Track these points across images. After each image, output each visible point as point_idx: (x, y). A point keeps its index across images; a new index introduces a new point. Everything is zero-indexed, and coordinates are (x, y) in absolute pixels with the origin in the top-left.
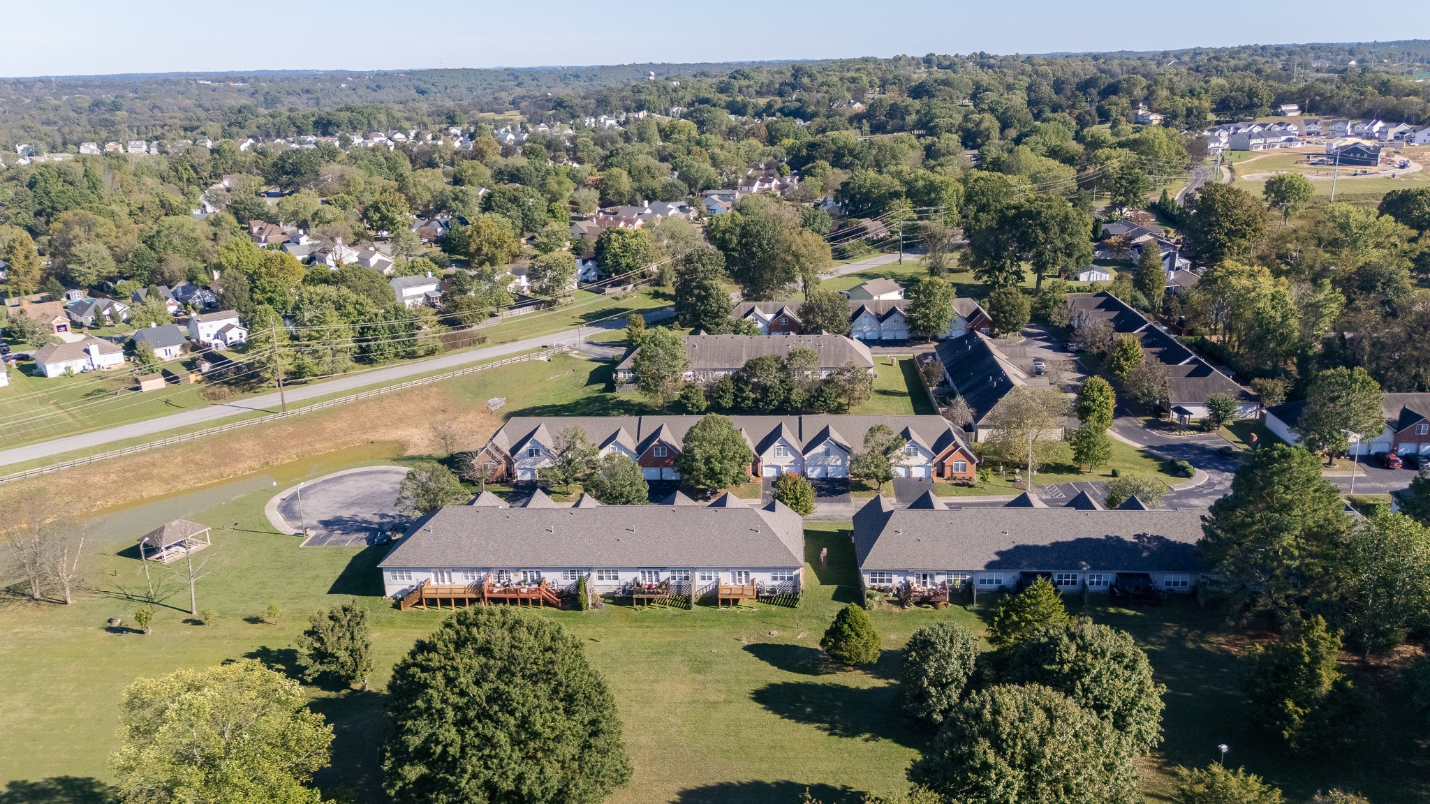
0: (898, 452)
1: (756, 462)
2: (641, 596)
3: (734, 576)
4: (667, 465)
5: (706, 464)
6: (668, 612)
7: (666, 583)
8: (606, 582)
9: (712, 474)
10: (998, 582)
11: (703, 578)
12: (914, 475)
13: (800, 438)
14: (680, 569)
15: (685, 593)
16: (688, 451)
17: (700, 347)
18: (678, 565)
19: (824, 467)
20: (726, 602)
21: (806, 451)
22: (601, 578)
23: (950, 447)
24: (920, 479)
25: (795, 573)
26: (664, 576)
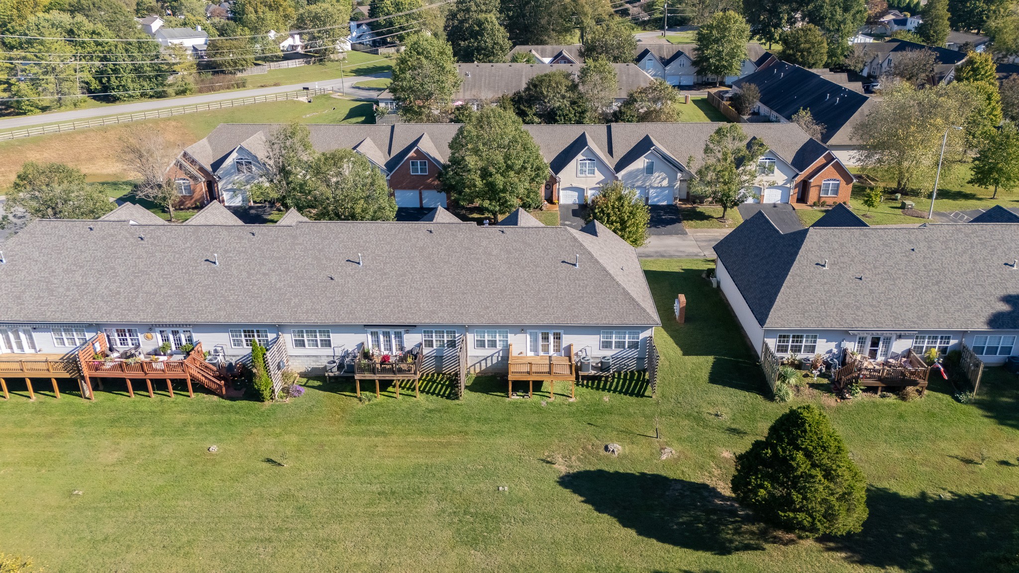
0: (752, 167)
1: (551, 183)
2: (368, 376)
3: (535, 341)
4: (429, 187)
5: (483, 177)
6: (418, 405)
7: (414, 355)
8: (309, 350)
9: (492, 191)
10: (1006, 350)
11: (481, 344)
12: (766, 201)
13: (610, 152)
14: (440, 329)
15: (448, 369)
16: (456, 162)
17: (474, 76)
18: (436, 320)
19: (644, 189)
20: (521, 386)
21: (620, 167)
22: (301, 344)
23: (821, 160)
24: (775, 206)
25: (642, 336)
26: (411, 340)
